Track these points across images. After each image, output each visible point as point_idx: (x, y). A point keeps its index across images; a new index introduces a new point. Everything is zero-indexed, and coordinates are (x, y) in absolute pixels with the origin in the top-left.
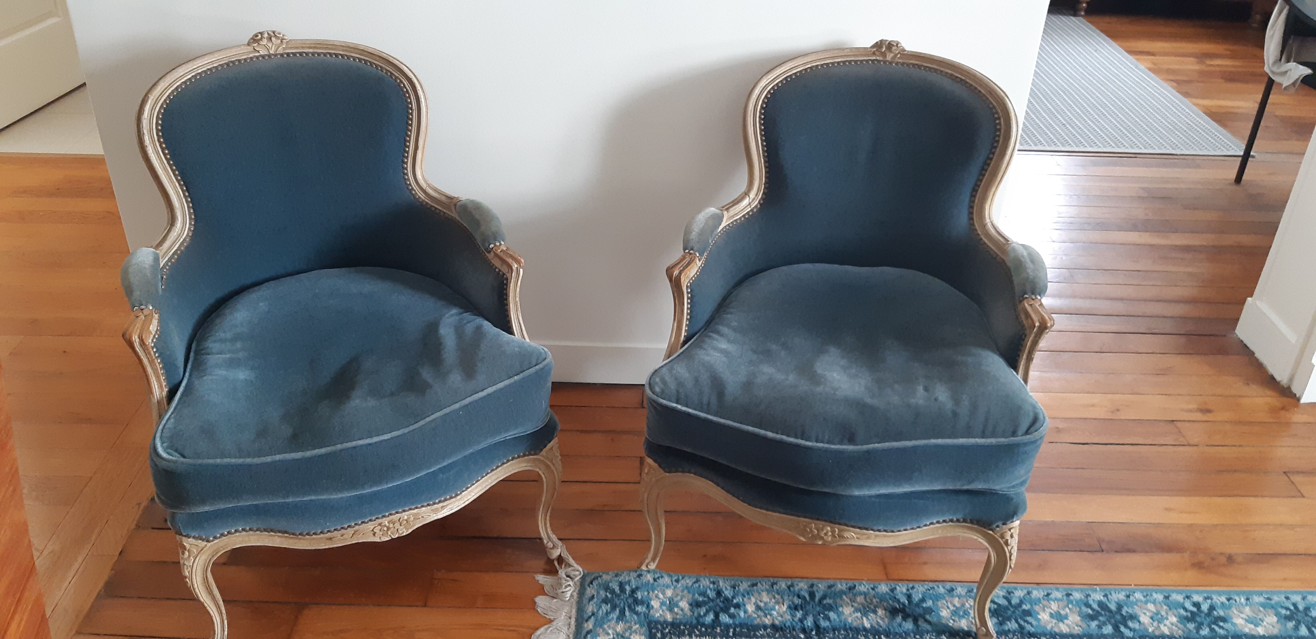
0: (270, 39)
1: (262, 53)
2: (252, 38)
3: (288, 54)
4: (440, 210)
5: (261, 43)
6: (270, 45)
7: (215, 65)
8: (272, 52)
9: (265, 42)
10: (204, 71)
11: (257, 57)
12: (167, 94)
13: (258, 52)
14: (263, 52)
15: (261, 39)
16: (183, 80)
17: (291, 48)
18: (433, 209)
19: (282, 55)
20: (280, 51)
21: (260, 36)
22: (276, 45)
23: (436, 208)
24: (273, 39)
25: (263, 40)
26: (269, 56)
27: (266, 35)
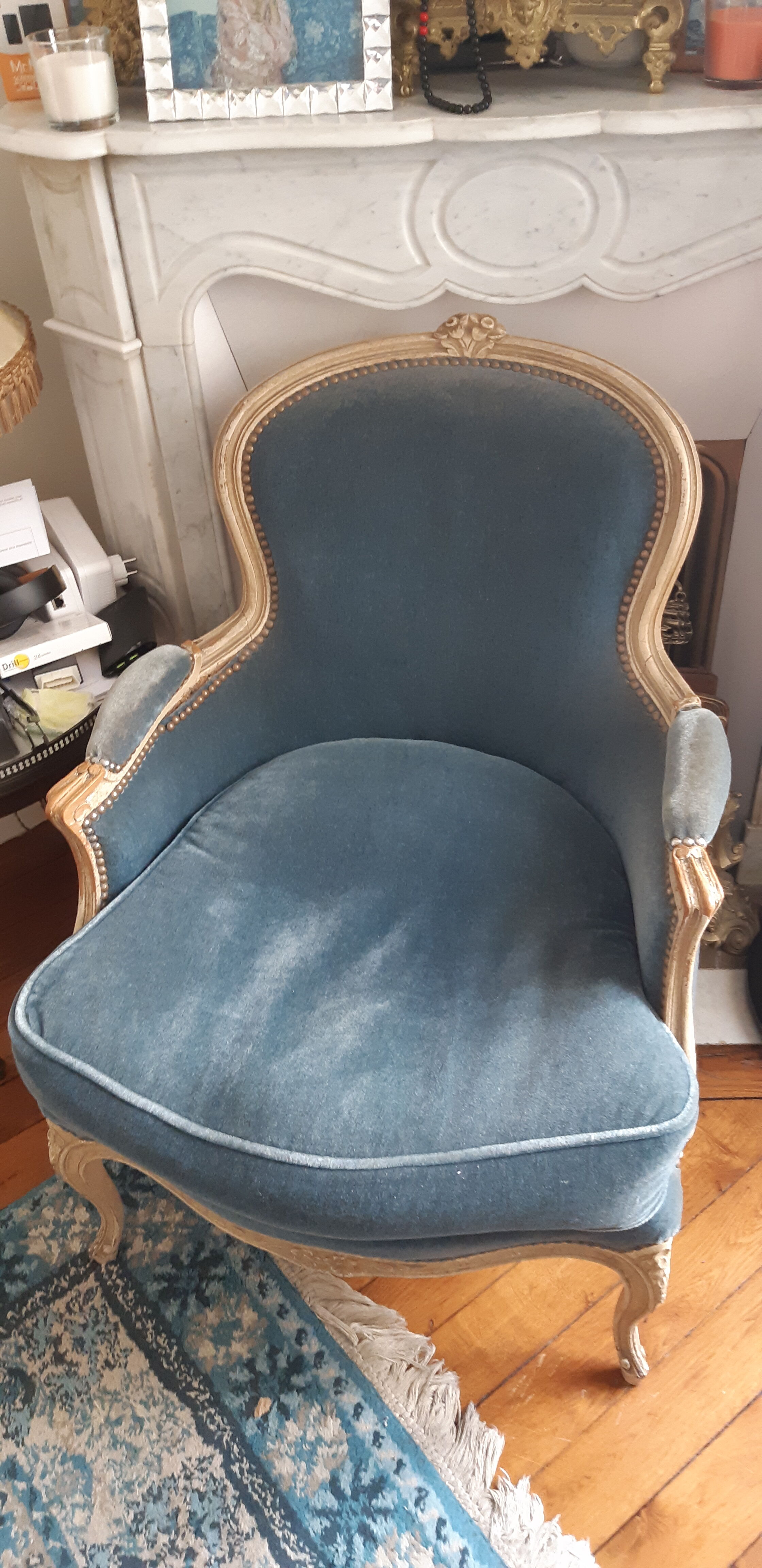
0: (469, 331)
1: (451, 354)
2: (444, 325)
3: (492, 362)
4: (657, 709)
5: (455, 335)
6: (467, 341)
7: (369, 363)
8: (468, 354)
9: (459, 334)
10: (348, 373)
11: (441, 360)
12: (276, 403)
13: (446, 350)
14: (453, 352)
15: (455, 328)
16: (309, 383)
17: (500, 353)
18: (646, 701)
19: (482, 361)
20: (482, 354)
21: (455, 322)
22: (477, 342)
23: (652, 702)
24: (475, 331)
25: (459, 330)
26: (461, 360)
27: (465, 323)
